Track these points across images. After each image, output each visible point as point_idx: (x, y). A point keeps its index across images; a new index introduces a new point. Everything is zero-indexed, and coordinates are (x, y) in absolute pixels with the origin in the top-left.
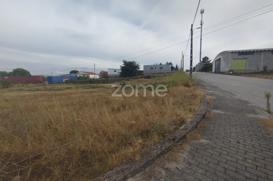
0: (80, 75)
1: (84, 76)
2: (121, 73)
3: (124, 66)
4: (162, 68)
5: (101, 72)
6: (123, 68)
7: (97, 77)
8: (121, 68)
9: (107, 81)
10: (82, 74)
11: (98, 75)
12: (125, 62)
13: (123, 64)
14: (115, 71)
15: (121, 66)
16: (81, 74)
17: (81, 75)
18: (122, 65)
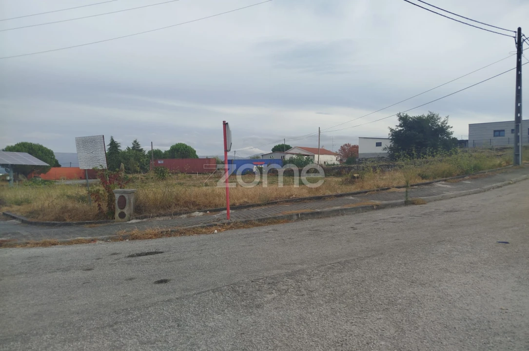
0: (291, 156)
1: (300, 159)
2: (391, 148)
3: (401, 130)
4: (504, 131)
5: (343, 149)
6: (396, 136)
7: (332, 160)
8: (392, 135)
9: (347, 169)
10: (298, 155)
11: (335, 154)
12: (404, 120)
13: (398, 125)
14: (379, 144)
15: (392, 130)
16: (293, 154)
17: (294, 156)
18: (394, 128)
